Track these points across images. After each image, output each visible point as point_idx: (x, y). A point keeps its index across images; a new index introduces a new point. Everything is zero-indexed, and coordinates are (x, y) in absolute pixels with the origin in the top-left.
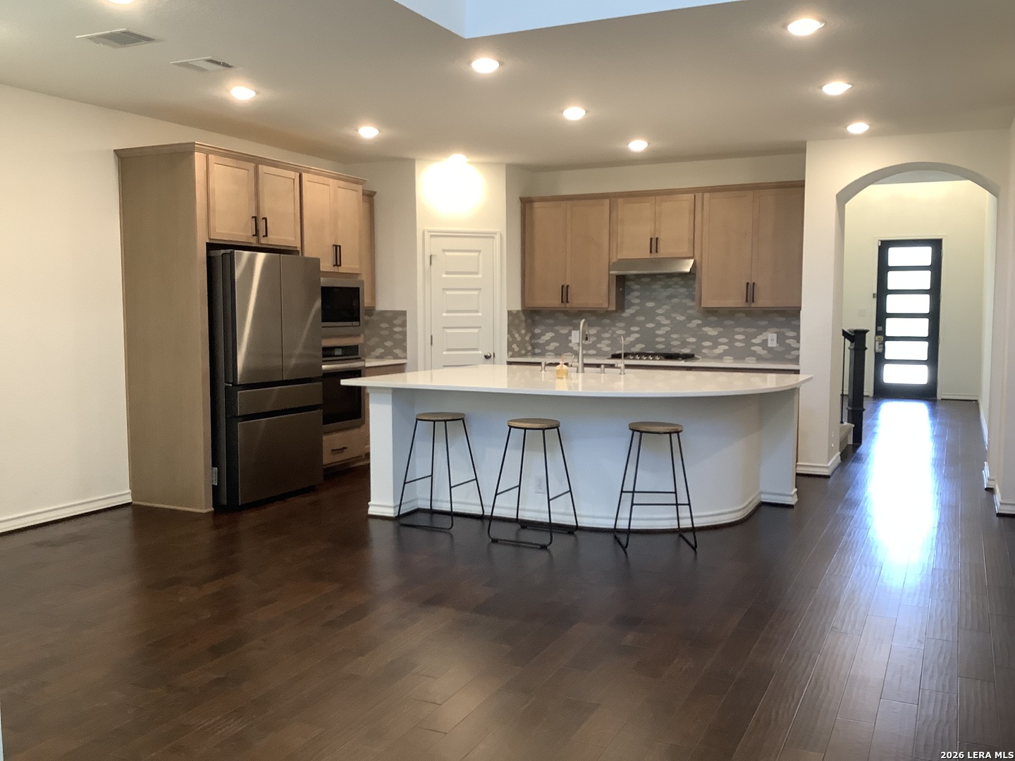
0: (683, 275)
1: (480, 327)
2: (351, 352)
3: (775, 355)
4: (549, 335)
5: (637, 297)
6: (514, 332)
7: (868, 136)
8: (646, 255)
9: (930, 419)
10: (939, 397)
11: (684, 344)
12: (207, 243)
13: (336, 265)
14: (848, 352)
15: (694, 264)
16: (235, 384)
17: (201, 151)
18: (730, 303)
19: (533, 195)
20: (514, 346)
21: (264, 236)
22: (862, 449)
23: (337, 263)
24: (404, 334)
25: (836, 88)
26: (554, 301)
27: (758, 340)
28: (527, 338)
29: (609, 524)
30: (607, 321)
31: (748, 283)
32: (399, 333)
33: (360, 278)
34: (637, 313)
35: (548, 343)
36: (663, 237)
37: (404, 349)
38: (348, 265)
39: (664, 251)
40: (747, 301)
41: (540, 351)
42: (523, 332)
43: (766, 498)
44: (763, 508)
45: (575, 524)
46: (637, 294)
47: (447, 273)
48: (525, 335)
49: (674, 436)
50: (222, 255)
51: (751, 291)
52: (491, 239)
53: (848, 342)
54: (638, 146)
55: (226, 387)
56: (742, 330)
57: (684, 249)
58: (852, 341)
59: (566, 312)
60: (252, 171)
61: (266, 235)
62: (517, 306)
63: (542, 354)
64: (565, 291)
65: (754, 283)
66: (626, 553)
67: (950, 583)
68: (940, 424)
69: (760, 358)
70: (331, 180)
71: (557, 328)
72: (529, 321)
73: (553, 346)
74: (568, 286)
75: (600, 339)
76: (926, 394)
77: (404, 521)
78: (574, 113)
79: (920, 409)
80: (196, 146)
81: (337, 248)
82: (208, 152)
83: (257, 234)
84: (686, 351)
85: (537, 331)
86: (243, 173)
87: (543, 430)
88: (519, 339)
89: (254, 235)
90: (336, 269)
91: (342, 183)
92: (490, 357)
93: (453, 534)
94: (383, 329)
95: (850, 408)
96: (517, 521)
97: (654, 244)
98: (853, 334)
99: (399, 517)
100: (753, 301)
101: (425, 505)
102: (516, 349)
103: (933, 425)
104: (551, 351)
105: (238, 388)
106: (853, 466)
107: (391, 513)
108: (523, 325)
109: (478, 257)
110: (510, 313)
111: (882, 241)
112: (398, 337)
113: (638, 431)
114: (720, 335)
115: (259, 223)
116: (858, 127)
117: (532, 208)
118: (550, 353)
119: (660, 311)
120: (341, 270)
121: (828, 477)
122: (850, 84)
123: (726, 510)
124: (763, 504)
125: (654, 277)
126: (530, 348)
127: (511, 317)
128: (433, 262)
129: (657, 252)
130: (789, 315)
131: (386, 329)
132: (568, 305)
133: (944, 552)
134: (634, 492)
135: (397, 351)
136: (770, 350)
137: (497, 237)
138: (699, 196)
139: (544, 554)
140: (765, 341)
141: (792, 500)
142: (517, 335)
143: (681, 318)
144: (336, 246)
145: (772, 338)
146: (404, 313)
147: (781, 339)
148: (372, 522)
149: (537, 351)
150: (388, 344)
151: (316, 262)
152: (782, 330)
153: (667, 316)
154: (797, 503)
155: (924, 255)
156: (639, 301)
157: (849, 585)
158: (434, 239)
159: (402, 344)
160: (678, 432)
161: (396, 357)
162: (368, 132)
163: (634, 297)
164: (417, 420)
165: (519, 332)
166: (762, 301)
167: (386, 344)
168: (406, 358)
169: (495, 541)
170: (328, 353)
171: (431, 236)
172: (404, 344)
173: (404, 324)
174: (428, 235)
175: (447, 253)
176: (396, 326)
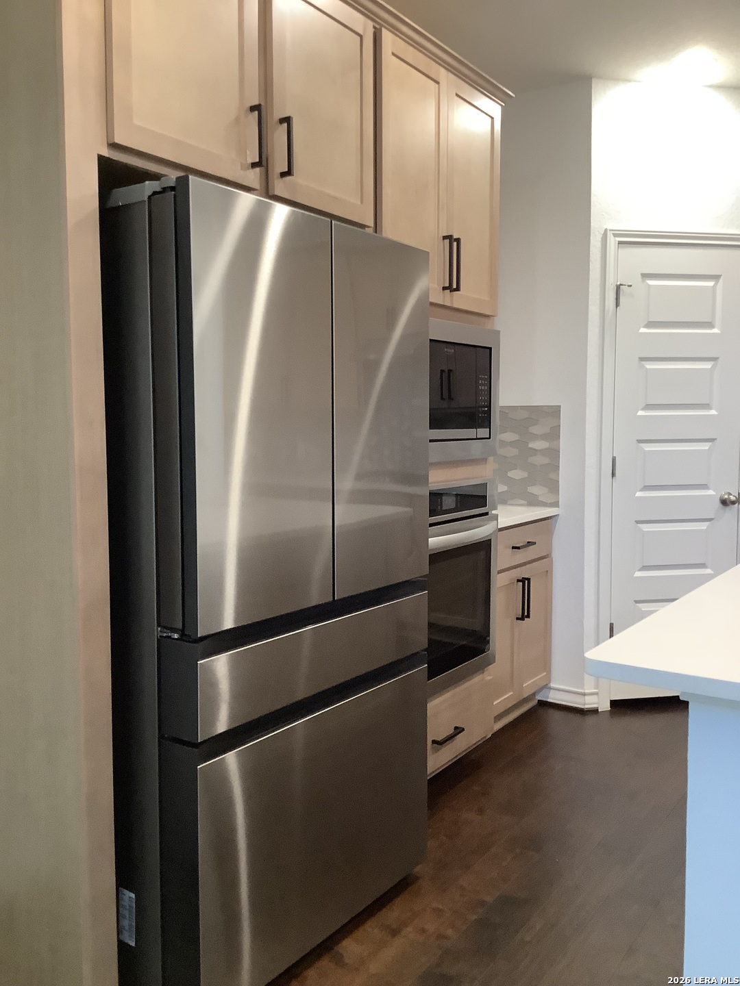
1: (713, 440)
2: (475, 499)
13: (449, 288)
21: (283, 175)
24: (554, 454)
32: (544, 452)
37: (554, 487)
47: (650, 324)
50: (149, 197)
61: (290, 174)
81: (453, 245)
89: (254, 164)
90: (447, 298)
92: (731, 502)
94: (504, 444)
105: (199, 647)
109: (714, 287)
112: (540, 460)
115: (269, 129)
120: (458, 301)
128: (622, 299)
131: (515, 444)
135: (536, 490)
146: (555, 412)
150: (517, 474)
158: (623, 250)
159: (547, 474)
161: (533, 502)
167: (510, 474)
168: (556, 504)
171: (620, 243)
172: (552, 476)
173: (554, 434)
174: (612, 242)
175: (651, 282)
176: (535, 437)
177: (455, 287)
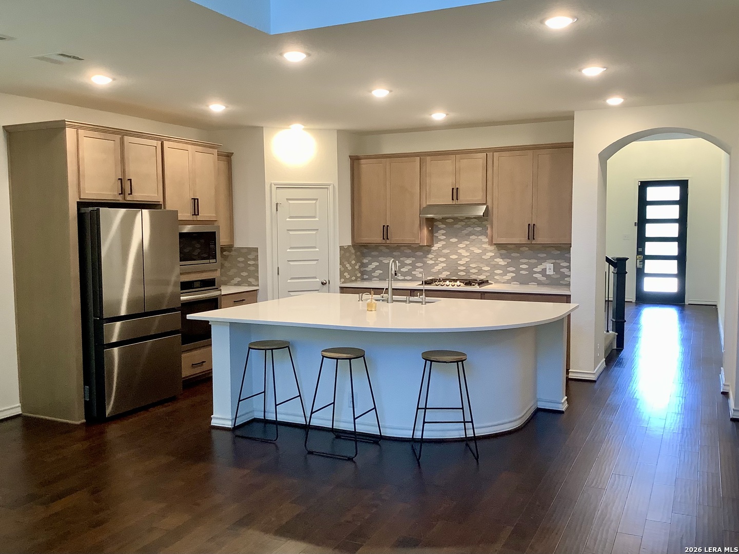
0: (478, 218)
1: (317, 260)
2: (209, 283)
3: (552, 282)
4: (375, 264)
5: (443, 235)
6: (346, 263)
7: (623, 107)
8: (449, 201)
9: (680, 324)
10: (687, 303)
11: (480, 271)
12: (77, 202)
13: (194, 214)
14: (612, 275)
15: (487, 208)
16: (102, 319)
17: (71, 127)
18: (516, 240)
19: (360, 154)
20: (346, 274)
21: (129, 194)
22: (624, 353)
23: (196, 212)
24: (256, 266)
25: (593, 71)
26: (377, 238)
27: (539, 269)
28: (357, 267)
29: (408, 434)
30: (419, 254)
31: (529, 225)
32: (253, 265)
33: (216, 224)
34: (444, 247)
35: (374, 270)
36: (462, 188)
37: (257, 279)
38: (206, 213)
39: (463, 198)
40: (529, 239)
41: (367, 277)
42: (353, 262)
43: (542, 405)
44: (540, 414)
45: (379, 434)
46: (443, 232)
47: (291, 217)
48: (355, 264)
49: (460, 363)
50: (90, 211)
51: (532, 230)
52: (327, 189)
53: (612, 268)
54: (439, 116)
55: (94, 320)
56: (526, 261)
57: (479, 197)
58: (615, 267)
59: (387, 247)
60: (118, 141)
61: (131, 194)
62: (348, 242)
63: (369, 279)
64: (386, 229)
65: (534, 225)
66: (419, 463)
67: (690, 495)
68: (687, 328)
69: (540, 283)
70: (189, 146)
71: (380, 258)
72: (359, 253)
73: (379, 272)
74: (388, 226)
75: (414, 268)
76: (676, 300)
77: (238, 433)
78: (380, 93)
79: (671, 313)
80: (66, 123)
81: (195, 201)
82: (78, 127)
83: (122, 192)
84: (482, 277)
85: (365, 261)
86: (110, 144)
87: (350, 359)
88: (350, 268)
89: (120, 194)
90: (195, 218)
91: (200, 148)
92: (326, 283)
93: (277, 444)
94: (239, 262)
95: (614, 320)
96: (332, 430)
97: (455, 193)
98: (616, 261)
99: (235, 428)
100: (534, 239)
101: (260, 416)
102: (348, 276)
103: (682, 329)
104: (376, 277)
105: (104, 321)
106: (616, 370)
107: (229, 424)
108: (354, 257)
109: (315, 203)
110: (341, 248)
111: (641, 182)
112: (252, 268)
113: (430, 358)
114: (508, 265)
115: (124, 183)
116: (615, 101)
117: (359, 164)
118: (375, 279)
119: (461, 246)
120: (199, 218)
121: (594, 381)
122: (605, 67)
123: (506, 420)
124: (538, 410)
125: (456, 220)
126: (359, 275)
127: (343, 252)
128: (279, 208)
129: (457, 199)
130: (562, 250)
131: (242, 262)
132: (388, 241)
133: (686, 460)
134: (426, 408)
135: (251, 280)
136: (548, 277)
137: (331, 188)
138: (490, 154)
139: (349, 466)
140: (544, 270)
141: (563, 407)
142: (348, 265)
143: (478, 251)
144: (194, 199)
145: (549, 267)
146: (256, 250)
147: (557, 268)
148: (214, 432)
149: (365, 277)
150: (244, 274)
151: (175, 213)
152: (557, 261)
153: (466, 248)
154: (567, 409)
155: (674, 193)
156: (445, 237)
157: (604, 498)
158: (278, 190)
159: (254, 274)
160: (462, 361)
161: (250, 285)
162: (217, 108)
163: (440, 234)
164: (250, 348)
165: (350, 263)
166: (541, 239)
167: (242, 274)
168: (258, 285)
169: (311, 453)
170: (186, 286)
171: (277, 187)
172: (256, 274)
173: (256, 259)
174: (274, 187)
175: (290, 202)
176: (250, 260)
177: (196, 213)
